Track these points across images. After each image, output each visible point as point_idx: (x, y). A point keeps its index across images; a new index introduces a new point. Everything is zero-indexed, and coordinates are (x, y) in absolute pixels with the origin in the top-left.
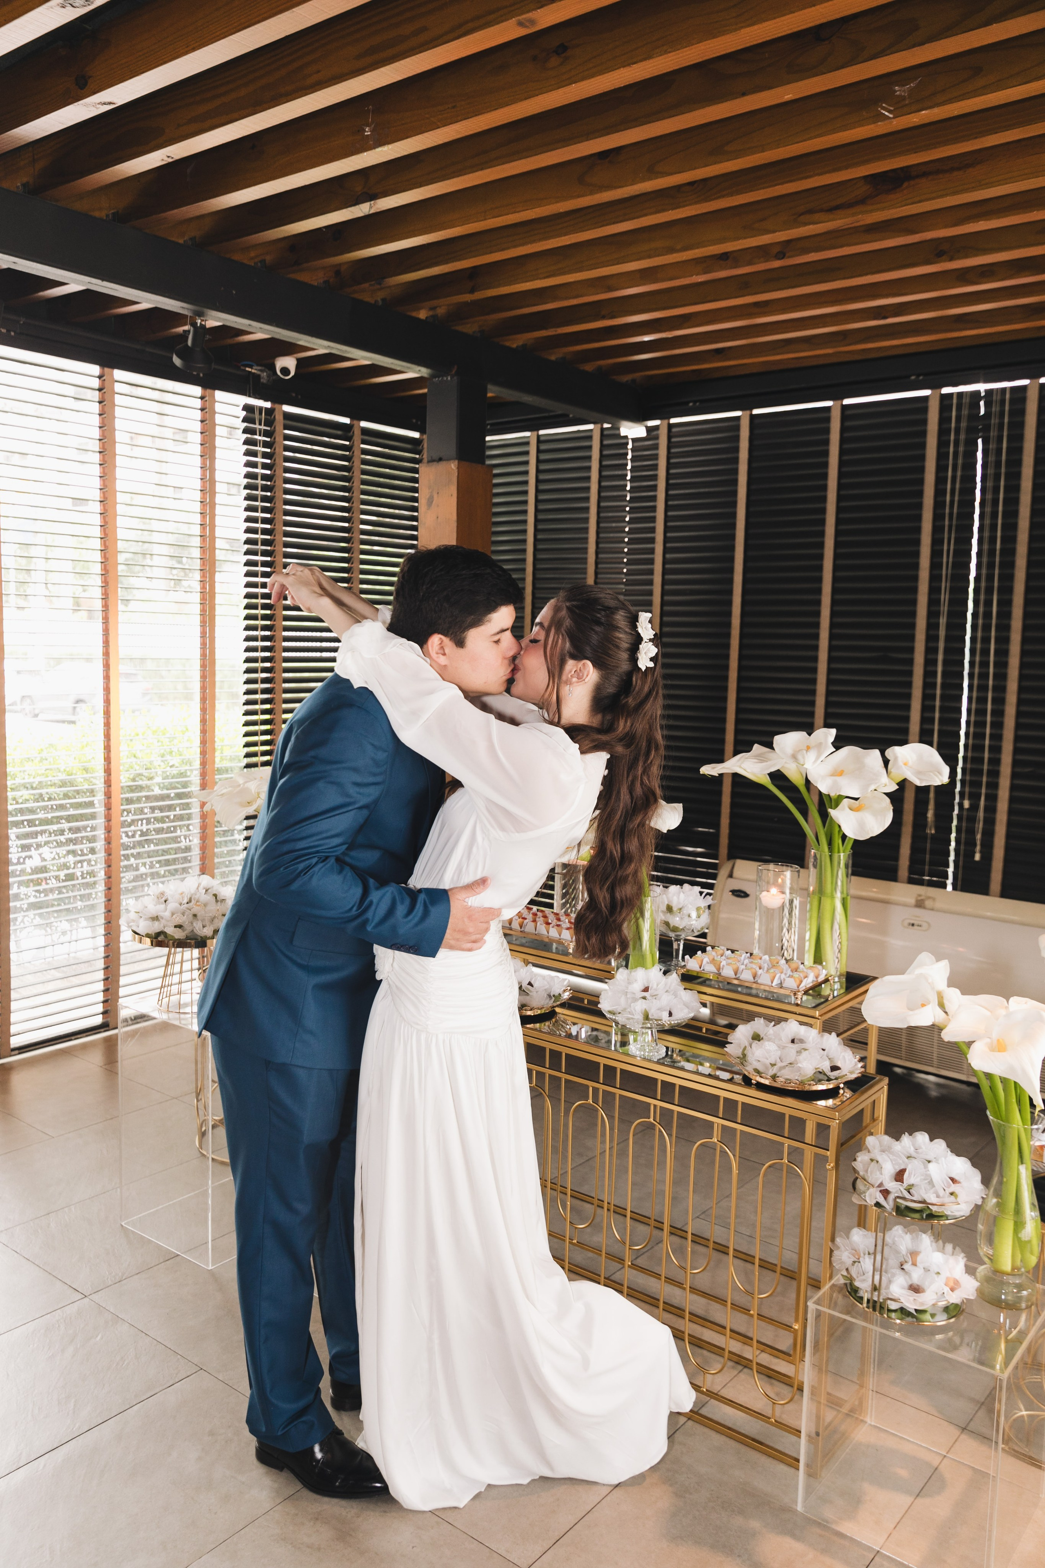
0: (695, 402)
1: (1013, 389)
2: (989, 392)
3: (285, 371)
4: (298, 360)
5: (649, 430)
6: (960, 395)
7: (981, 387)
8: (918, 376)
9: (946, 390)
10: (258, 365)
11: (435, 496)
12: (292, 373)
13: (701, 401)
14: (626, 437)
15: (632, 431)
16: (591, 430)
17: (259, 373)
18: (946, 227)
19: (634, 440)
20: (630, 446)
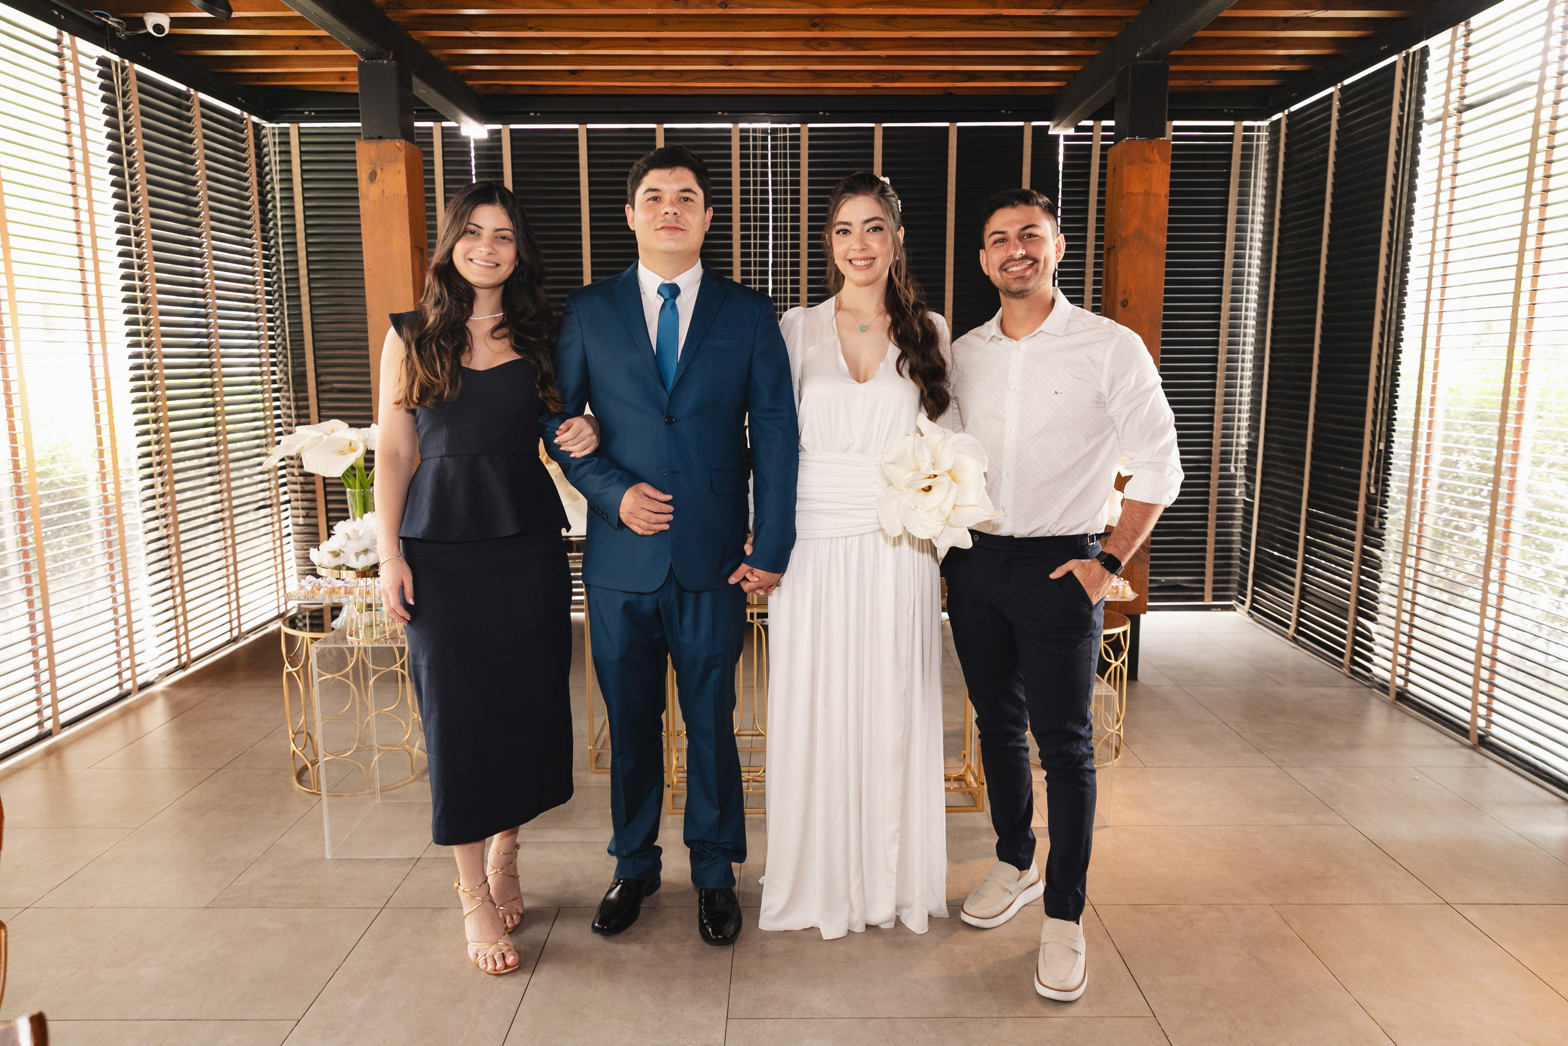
0: (536, 113)
1: (792, 130)
2: (774, 131)
3: (158, 28)
4: (171, 18)
5: (492, 132)
6: (755, 131)
7: (768, 126)
8: (723, 112)
9: (742, 125)
10: (113, 17)
11: (379, 172)
12: (167, 32)
13: (541, 113)
14: (468, 138)
15: (474, 131)
16: (431, 128)
17: (115, 25)
18: (847, 7)
19: (476, 141)
20: (472, 145)
